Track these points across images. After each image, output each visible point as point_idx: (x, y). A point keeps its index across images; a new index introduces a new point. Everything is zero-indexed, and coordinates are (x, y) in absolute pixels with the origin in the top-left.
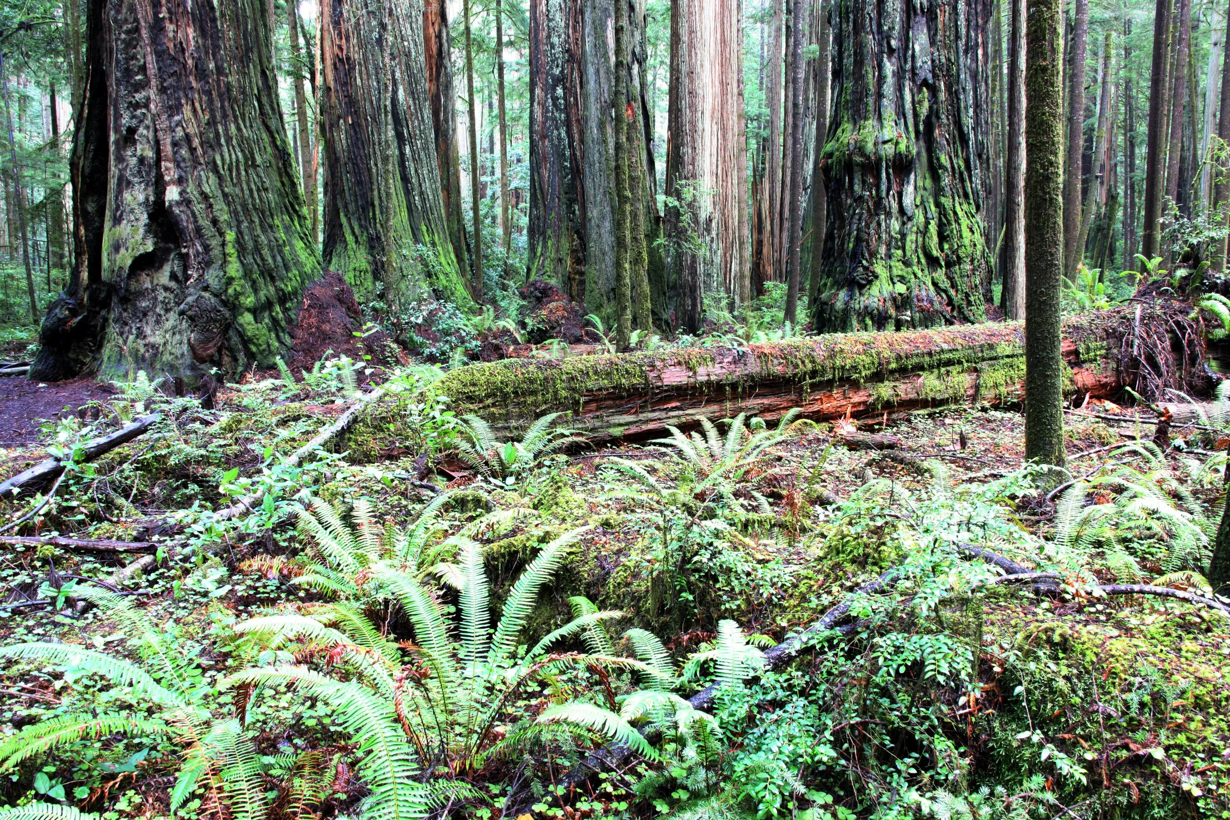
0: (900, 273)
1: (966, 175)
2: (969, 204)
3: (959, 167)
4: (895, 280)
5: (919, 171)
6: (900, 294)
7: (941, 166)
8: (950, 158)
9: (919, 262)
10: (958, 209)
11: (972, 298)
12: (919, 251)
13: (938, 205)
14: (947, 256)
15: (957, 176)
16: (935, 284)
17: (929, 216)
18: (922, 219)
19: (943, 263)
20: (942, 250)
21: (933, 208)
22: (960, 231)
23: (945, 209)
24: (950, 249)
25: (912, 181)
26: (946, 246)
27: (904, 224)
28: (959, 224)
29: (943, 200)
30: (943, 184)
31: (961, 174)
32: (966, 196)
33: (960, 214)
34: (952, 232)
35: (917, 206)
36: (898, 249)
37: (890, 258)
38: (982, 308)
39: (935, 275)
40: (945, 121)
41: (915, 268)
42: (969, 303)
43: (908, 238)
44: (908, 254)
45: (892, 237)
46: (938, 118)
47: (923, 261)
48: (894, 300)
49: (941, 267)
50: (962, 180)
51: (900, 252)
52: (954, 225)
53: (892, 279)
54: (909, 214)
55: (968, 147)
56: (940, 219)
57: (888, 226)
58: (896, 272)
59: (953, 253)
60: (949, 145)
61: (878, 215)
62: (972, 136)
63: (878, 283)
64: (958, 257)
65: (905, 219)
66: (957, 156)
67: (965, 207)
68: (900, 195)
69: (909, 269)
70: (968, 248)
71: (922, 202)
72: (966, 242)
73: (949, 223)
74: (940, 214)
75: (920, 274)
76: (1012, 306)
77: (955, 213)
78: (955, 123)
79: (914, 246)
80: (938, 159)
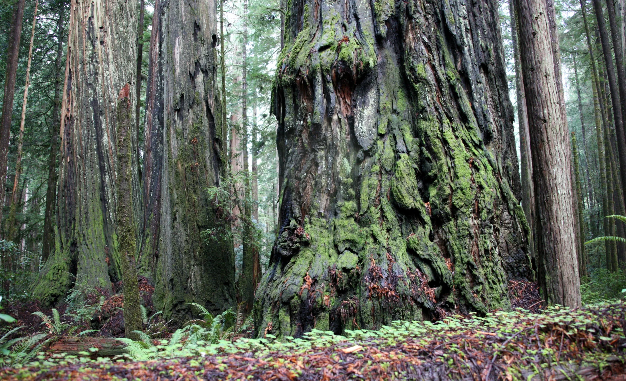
0: (350, 236)
1: (462, 91)
2: (469, 128)
3: (448, 79)
4: (342, 248)
5: (383, 88)
6: (345, 270)
7: (418, 79)
8: (433, 67)
9: (383, 217)
10: (449, 135)
11: (480, 272)
12: (385, 200)
13: (416, 133)
14: (434, 206)
15: (446, 91)
16: (411, 251)
17: (401, 146)
18: (389, 153)
19: (427, 218)
20: (426, 199)
21: (409, 137)
22: (454, 167)
23: (427, 137)
24: (439, 195)
25: (372, 101)
26: (433, 192)
27: (359, 162)
28: (452, 158)
29: (423, 124)
30: (422, 103)
31: (452, 88)
32: (464, 118)
33: (452, 142)
34: (440, 170)
35: (382, 136)
36: (349, 198)
37: (336, 214)
38: (501, 287)
39: (412, 237)
40: (422, 20)
41: (376, 228)
42: (475, 280)
43: (365, 183)
44: (364, 206)
45: (339, 182)
46: (410, 18)
47: (390, 215)
48: (334, 279)
49: (424, 223)
50: (456, 97)
51: (351, 204)
52: (443, 159)
53: (336, 246)
54: (366, 146)
55: (462, 54)
56: (421, 153)
57: (331, 166)
58: (342, 235)
59: (444, 201)
60: (429, 50)
61: (314, 151)
62: (467, 39)
63: (308, 253)
64: (454, 209)
65: (360, 154)
66: (444, 64)
67: (462, 133)
68: (351, 121)
69: (365, 230)
70: (468, 192)
71: (390, 129)
72: (464, 182)
73: (436, 157)
74: (421, 145)
75: (383, 237)
76: (554, 282)
77: (445, 142)
78: (437, 23)
79: (374, 195)
80: (412, 69)
